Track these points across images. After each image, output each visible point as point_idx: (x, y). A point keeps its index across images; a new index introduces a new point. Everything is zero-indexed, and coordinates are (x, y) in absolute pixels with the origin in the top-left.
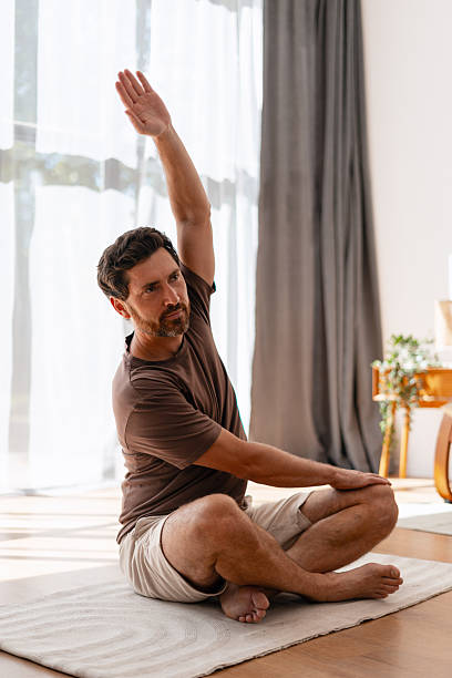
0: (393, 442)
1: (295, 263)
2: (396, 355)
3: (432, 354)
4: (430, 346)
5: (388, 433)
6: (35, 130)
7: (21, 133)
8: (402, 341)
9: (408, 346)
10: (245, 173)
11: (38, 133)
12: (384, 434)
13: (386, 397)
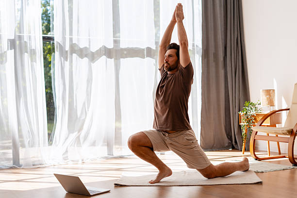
2: (246, 109)
3: (259, 108)
4: (259, 106)
10: (197, 46)
13: (243, 123)
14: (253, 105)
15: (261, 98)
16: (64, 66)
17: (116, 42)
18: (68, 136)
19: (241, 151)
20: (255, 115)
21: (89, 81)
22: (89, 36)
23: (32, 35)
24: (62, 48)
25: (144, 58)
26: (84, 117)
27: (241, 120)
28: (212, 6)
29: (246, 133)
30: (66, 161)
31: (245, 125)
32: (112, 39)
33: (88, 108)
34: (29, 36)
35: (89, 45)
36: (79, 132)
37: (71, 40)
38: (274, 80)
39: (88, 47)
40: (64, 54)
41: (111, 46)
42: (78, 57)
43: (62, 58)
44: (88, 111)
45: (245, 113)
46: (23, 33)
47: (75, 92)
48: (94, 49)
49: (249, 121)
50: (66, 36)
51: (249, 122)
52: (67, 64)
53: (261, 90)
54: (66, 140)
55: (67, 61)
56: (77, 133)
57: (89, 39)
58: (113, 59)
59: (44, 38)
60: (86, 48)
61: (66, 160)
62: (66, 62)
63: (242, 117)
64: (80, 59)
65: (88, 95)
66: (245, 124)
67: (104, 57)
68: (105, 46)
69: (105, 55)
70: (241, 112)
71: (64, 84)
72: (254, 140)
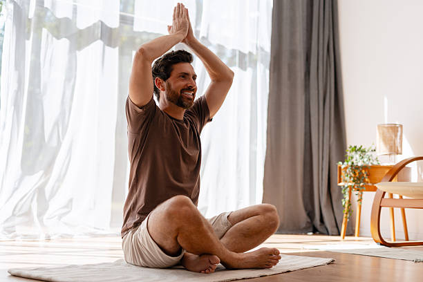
0: (350, 211)
1: (292, 104)
2: (352, 158)
3: (374, 157)
4: (373, 153)
5: (346, 206)
6: (133, 18)
7: (123, 19)
8: (355, 150)
9: (359, 153)
10: (262, 49)
11: (135, 20)
12: (344, 206)
13: (346, 183)
14: (363, 151)
17: (125, 20)
19: (339, 235)
27: (340, 177)
29: (349, 201)
30: (11, 235)
31: (348, 187)
32: (117, 13)
39: (71, 18)
41: (114, 23)
42: (50, 36)
45: (349, 163)
48: (82, 24)
49: (358, 178)
51: (356, 180)
54: (13, 192)
56: (41, 172)
57: (75, 6)
58: (117, 48)
60: (67, 19)
61: (10, 232)
63: (343, 173)
66: (350, 184)
67: (99, 43)
68: (102, 22)
69: (101, 39)
70: (341, 163)
71: (20, 82)
72: (380, 207)
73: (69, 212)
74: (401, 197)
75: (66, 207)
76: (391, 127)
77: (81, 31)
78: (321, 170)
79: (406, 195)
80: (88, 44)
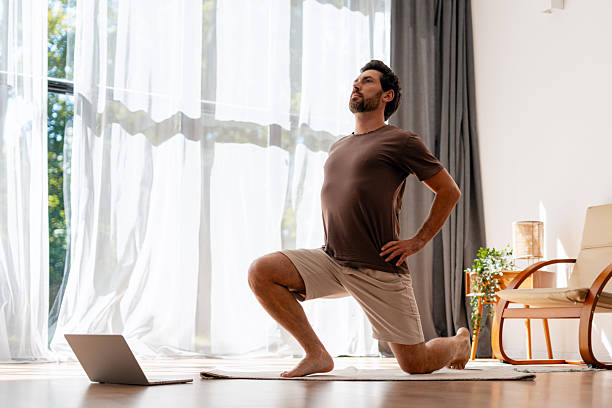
2: (482, 263)
3: (509, 262)
4: (509, 257)
6: (215, 105)
11: (217, 108)
13: (475, 294)
14: (497, 255)
15: (514, 241)
16: (93, 145)
17: (207, 109)
18: (94, 301)
20: (501, 274)
21: (147, 182)
22: (150, 91)
23: (26, 75)
24: (88, 108)
25: (266, 146)
26: (132, 261)
27: (469, 286)
28: (411, 51)
29: (479, 315)
31: (477, 298)
32: (199, 101)
33: (141, 242)
34: (19, 77)
35: (150, 108)
36: (118, 293)
37: (110, 94)
38: (541, 204)
39: (146, 110)
40: (92, 122)
41: (195, 113)
42: (124, 131)
43: (89, 129)
44: (141, 248)
45: (479, 269)
46: (6, 70)
47: (112, 205)
48: (159, 116)
49: (488, 287)
50: (100, 86)
51: (487, 290)
52: (99, 142)
53: (514, 223)
54: (88, 309)
55: (99, 135)
56: (114, 293)
57: (150, 96)
58: (199, 143)
59: (51, 85)
60: (141, 112)
62: (96, 138)
63: (472, 281)
64: (128, 135)
65: (141, 214)
66: (480, 294)
67: (179, 137)
68: (182, 114)
69: (182, 132)
70: (469, 269)
71: (91, 187)
72: (502, 319)
73: (149, 331)
74: (528, 307)
75: (146, 325)
76: (525, 226)
77: (158, 124)
78: (453, 279)
79: (533, 304)
80: (166, 138)
